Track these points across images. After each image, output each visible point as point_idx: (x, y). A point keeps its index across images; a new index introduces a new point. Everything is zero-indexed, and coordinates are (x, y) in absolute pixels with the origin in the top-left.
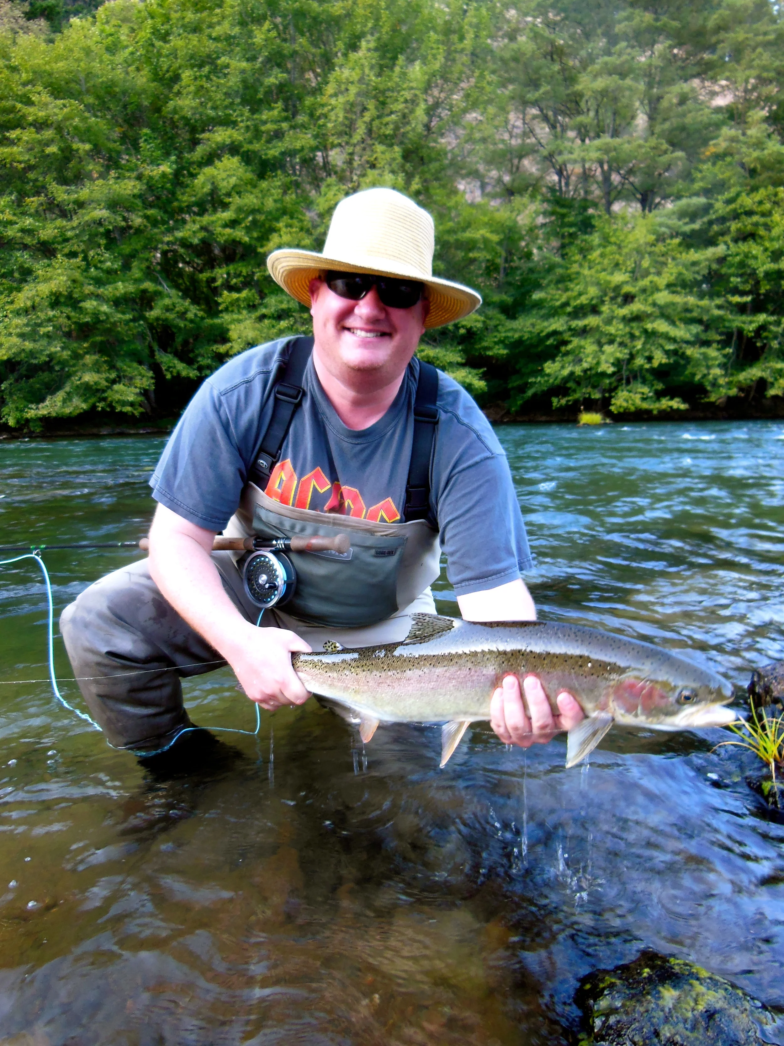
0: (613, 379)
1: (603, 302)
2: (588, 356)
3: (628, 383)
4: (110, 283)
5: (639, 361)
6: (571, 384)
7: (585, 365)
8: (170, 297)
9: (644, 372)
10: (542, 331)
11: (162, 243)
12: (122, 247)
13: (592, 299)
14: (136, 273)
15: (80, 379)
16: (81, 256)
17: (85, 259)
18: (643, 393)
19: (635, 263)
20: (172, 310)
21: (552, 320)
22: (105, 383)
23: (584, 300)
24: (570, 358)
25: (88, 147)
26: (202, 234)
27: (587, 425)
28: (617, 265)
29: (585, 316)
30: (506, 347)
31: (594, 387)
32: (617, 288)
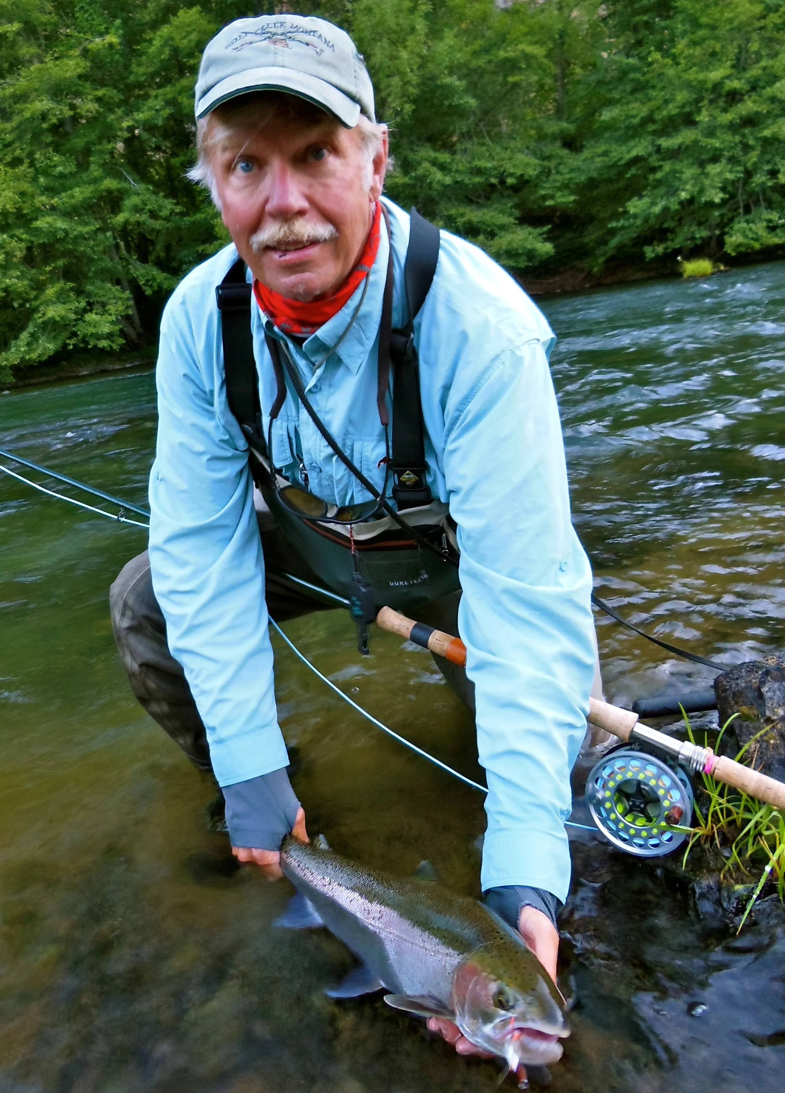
0: (724, 211)
1: (699, 110)
2: (686, 183)
3: (747, 210)
4: (65, 190)
5: (759, 179)
6: (669, 224)
7: (684, 195)
8: (139, 194)
9: (769, 193)
10: (620, 159)
11: (121, 129)
12: (74, 141)
13: (683, 106)
14: (95, 171)
15: (44, 314)
16: (27, 161)
17: (32, 165)
18: (770, 221)
19: (740, 47)
20: (142, 210)
21: (632, 143)
22: (73, 316)
23: (672, 109)
24: (662, 190)
25: (16, 26)
26: (167, 112)
27: (694, 278)
28: (713, 54)
29: (676, 129)
30: (573, 192)
31: (700, 224)
32: (717, 86)
